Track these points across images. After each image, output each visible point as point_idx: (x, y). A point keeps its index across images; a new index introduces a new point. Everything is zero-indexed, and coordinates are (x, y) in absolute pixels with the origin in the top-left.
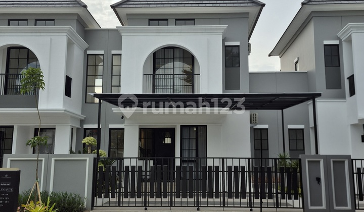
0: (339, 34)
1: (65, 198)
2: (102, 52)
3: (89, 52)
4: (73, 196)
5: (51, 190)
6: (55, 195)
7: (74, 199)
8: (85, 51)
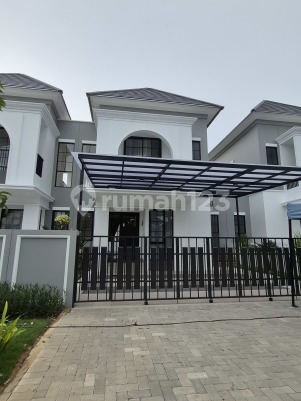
0: (277, 139)
1: (35, 292)
2: (73, 141)
3: (61, 140)
4: (47, 288)
5: (14, 281)
6: (20, 288)
7: (47, 294)
8: (57, 139)
